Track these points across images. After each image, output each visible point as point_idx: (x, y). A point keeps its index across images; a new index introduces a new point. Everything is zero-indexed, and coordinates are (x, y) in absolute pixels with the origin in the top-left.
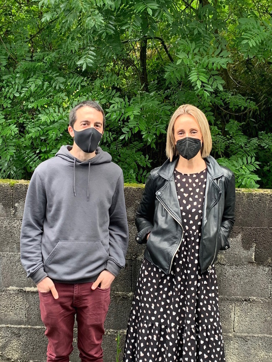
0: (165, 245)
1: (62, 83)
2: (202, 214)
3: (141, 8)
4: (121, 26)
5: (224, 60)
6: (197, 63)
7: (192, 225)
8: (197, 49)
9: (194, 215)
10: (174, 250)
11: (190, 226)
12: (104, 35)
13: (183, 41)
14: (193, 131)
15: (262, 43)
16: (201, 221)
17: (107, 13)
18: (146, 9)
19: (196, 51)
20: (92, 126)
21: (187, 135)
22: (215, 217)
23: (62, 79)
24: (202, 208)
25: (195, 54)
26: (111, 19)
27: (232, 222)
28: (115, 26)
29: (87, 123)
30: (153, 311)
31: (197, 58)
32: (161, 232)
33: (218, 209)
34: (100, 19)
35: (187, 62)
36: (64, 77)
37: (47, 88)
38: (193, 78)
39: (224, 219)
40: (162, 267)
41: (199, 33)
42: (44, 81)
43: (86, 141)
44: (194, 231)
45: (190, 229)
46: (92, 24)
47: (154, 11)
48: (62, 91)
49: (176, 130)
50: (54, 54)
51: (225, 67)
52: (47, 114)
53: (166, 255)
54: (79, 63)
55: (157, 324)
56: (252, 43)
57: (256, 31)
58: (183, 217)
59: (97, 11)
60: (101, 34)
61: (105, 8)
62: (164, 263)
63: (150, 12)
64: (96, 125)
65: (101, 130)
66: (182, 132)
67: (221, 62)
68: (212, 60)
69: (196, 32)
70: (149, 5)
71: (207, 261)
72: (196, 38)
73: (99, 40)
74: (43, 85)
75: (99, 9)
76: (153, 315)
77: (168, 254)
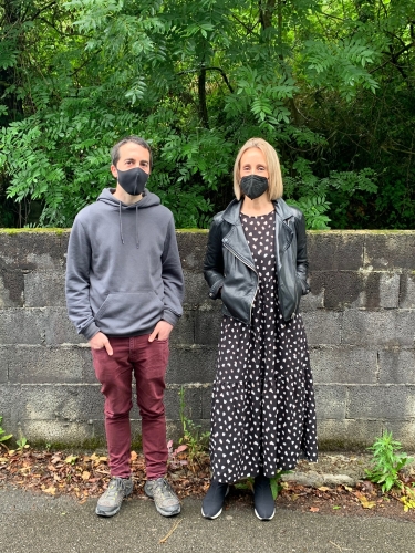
0: (240, 295)
1: (112, 121)
2: (275, 259)
3: (194, 30)
4: (172, 52)
5: (289, 89)
6: (259, 92)
7: (265, 272)
8: (260, 77)
9: (266, 260)
10: (251, 299)
11: (264, 273)
12: (154, 63)
13: (244, 69)
14: (259, 167)
15: (330, 69)
16: (276, 266)
17: (156, 38)
18: (199, 32)
19: (258, 79)
20: (137, 165)
21: (253, 172)
22: (289, 260)
23: (111, 117)
24: (274, 253)
25: (258, 83)
26: (161, 44)
27: (306, 265)
28: (167, 52)
29: (132, 161)
30: (235, 369)
31: (260, 87)
32: (235, 282)
33: (291, 252)
34: (149, 44)
35: (249, 92)
36: (114, 114)
37: (95, 126)
38: (256, 109)
40: (242, 319)
41: (261, 60)
42: (91, 119)
43: (132, 183)
44: (268, 278)
45: (264, 275)
46: (140, 49)
47: (209, 33)
48: (112, 129)
49: (243, 165)
50: (101, 88)
51: (290, 96)
52: (96, 156)
53: (244, 306)
54: (127, 95)
55: (241, 382)
56: (319, 69)
57: (324, 55)
59: (145, 35)
60: (151, 61)
61: (154, 31)
62: (243, 314)
63: (205, 34)
64: (142, 163)
65: (147, 170)
66: (248, 167)
67: (286, 91)
68: (276, 89)
69: (257, 58)
70: (202, 26)
71: (289, 308)
72: (259, 65)
73: (150, 68)
74: (90, 123)
75: (148, 33)
76: (235, 373)
77: (246, 303)
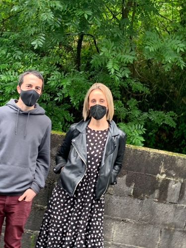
0: (72, 176)
1: (20, 55)
2: (101, 159)
3: (80, 13)
4: (65, 22)
5: (132, 58)
6: (113, 56)
7: (93, 165)
8: (115, 47)
9: (95, 158)
10: (78, 180)
12: (53, 27)
13: (106, 41)
15: (158, 50)
16: (100, 163)
17: (57, 13)
18: (83, 14)
19: (114, 48)
20: (34, 88)
22: (110, 161)
23: (20, 53)
25: (113, 50)
26: (59, 17)
27: (120, 167)
28: (61, 22)
29: (30, 86)
30: (59, 221)
31: (114, 53)
32: (72, 167)
33: (112, 156)
34: (51, 16)
35: (107, 55)
36: (22, 51)
37: (9, 57)
38: (109, 66)
39: (115, 164)
40: (68, 191)
41: (118, 37)
42: (7, 52)
44: (94, 169)
46: (45, 18)
47: (89, 16)
48: (19, 61)
50: (17, 35)
51: (131, 62)
52: (6, 75)
54: (32, 43)
55: (61, 230)
56: (151, 49)
57: (155, 41)
58: (88, 159)
59: (50, 10)
60: (51, 26)
61: (56, 9)
62: (70, 189)
63: (86, 17)
64: (37, 88)
65: (39, 92)
66: (94, 101)
67: (129, 58)
68: (124, 56)
69: (115, 35)
70: (86, 12)
71: (101, 191)
72: (116, 40)
73: (49, 30)
74: (6, 54)
75: (52, 9)
76: (58, 223)
